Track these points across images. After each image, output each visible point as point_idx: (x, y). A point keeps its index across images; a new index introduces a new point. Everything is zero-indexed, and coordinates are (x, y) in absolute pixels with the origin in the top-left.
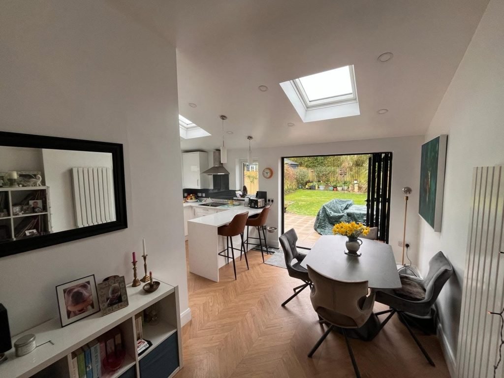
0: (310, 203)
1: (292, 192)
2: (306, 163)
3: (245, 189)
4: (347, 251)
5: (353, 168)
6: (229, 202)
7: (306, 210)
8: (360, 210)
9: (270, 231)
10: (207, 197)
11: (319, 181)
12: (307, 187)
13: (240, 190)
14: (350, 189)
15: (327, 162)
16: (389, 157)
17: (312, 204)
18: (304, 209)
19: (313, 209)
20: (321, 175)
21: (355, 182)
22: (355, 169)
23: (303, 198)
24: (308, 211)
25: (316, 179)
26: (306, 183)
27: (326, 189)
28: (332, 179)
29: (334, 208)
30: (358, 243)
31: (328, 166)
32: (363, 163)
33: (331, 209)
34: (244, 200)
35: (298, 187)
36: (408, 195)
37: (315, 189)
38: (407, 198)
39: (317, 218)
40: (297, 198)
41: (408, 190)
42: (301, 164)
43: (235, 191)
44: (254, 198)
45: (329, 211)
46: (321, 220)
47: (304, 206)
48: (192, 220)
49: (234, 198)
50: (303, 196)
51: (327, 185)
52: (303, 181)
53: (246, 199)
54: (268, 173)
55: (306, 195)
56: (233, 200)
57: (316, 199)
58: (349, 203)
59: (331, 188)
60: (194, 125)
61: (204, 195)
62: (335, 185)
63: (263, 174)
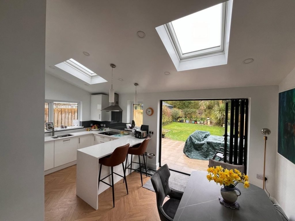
0: (180, 131)
1: (169, 124)
2: (178, 106)
3: (133, 123)
4: (222, 199)
5: (207, 110)
6: (121, 131)
7: (178, 136)
8: (216, 140)
9: (149, 157)
10: (106, 127)
11: (186, 117)
12: (178, 120)
13: (130, 123)
14: (205, 123)
15: (190, 106)
16: (245, 103)
17: (181, 132)
18: (176, 135)
19: (182, 135)
20: (187, 113)
21: (208, 119)
22: (208, 111)
23: (176, 127)
24: (179, 137)
25: (184, 116)
26: (178, 118)
27: (190, 122)
28: (193, 116)
29: (197, 137)
30: (235, 192)
31: (191, 108)
32: (212, 107)
33: (195, 138)
34: (131, 131)
35: (173, 120)
36: (267, 135)
37: (183, 122)
38: (266, 138)
39: (186, 144)
40: (172, 128)
41: (267, 131)
42: (175, 107)
43: (126, 124)
44: (138, 130)
45: (194, 140)
46: (188, 146)
47: (176, 133)
48: (80, 150)
49: (125, 129)
50: (176, 126)
51: (191, 120)
52: (176, 117)
53: (133, 131)
54: (150, 112)
55: (178, 126)
56: (124, 130)
57: (184, 128)
58: (207, 134)
59: (193, 122)
60: (95, 74)
61: (105, 125)
62: (196, 120)
63: (146, 112)
